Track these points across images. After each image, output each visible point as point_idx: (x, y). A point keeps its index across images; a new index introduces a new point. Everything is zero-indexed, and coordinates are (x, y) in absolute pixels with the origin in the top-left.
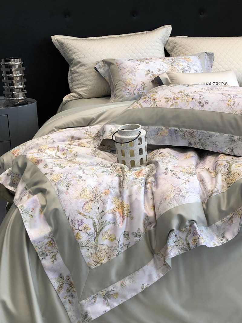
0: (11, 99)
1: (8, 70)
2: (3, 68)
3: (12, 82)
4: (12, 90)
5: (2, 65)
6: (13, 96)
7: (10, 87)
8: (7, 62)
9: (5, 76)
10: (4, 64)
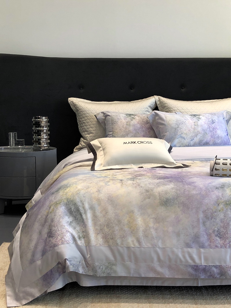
0: (38, 146)
3: (40, 133)
6: (40, 143)
7: (38, 137)
8: (37, 119)
9: (35, 129)
10: (35, 121)
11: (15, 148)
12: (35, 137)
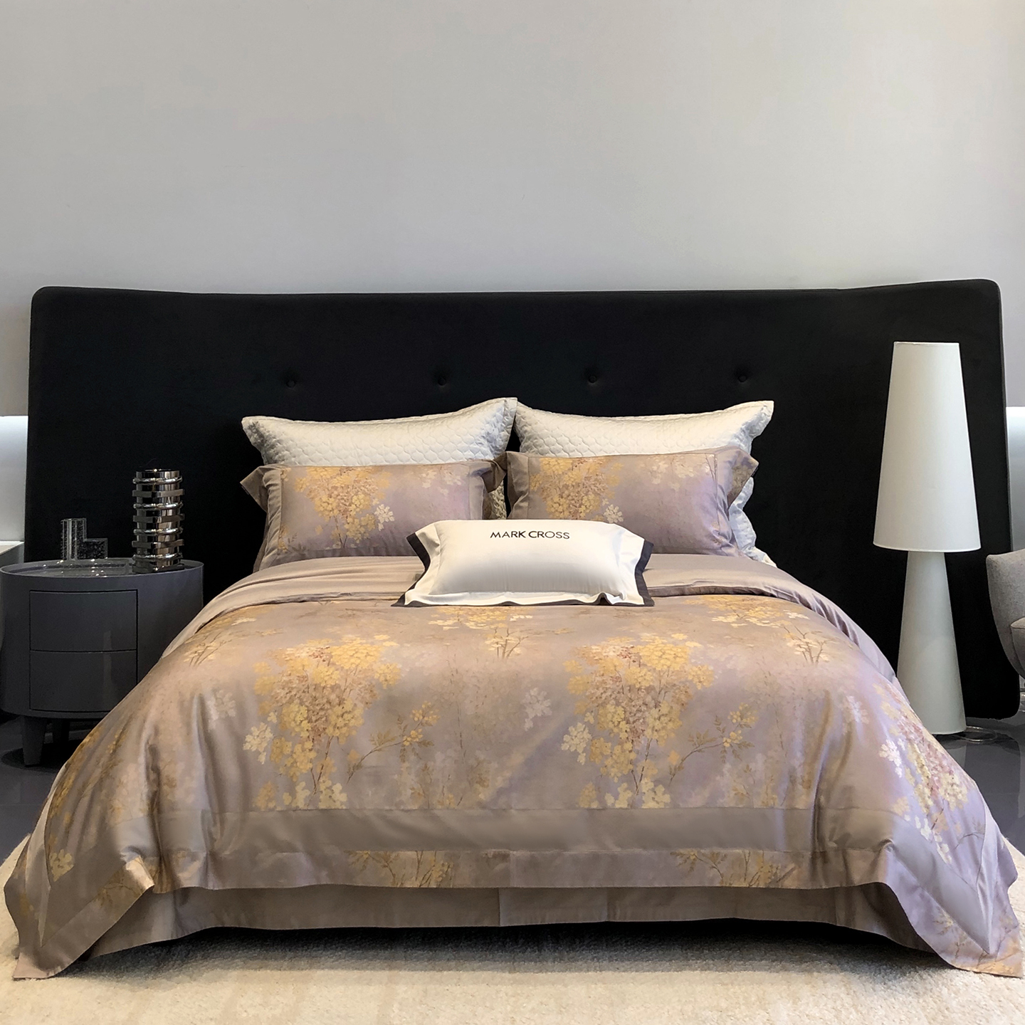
0: (148, 557)
1: (148, 494)
2: (137, 492)
3: (155, 520)
4: (152, 538)
5: (135, 485)
6: (153, 550)
7: (148, 531)
8: (147, 477)
9: (140, 508)
10: (140, 482)
11: (80, 566)
12: (140, 531)
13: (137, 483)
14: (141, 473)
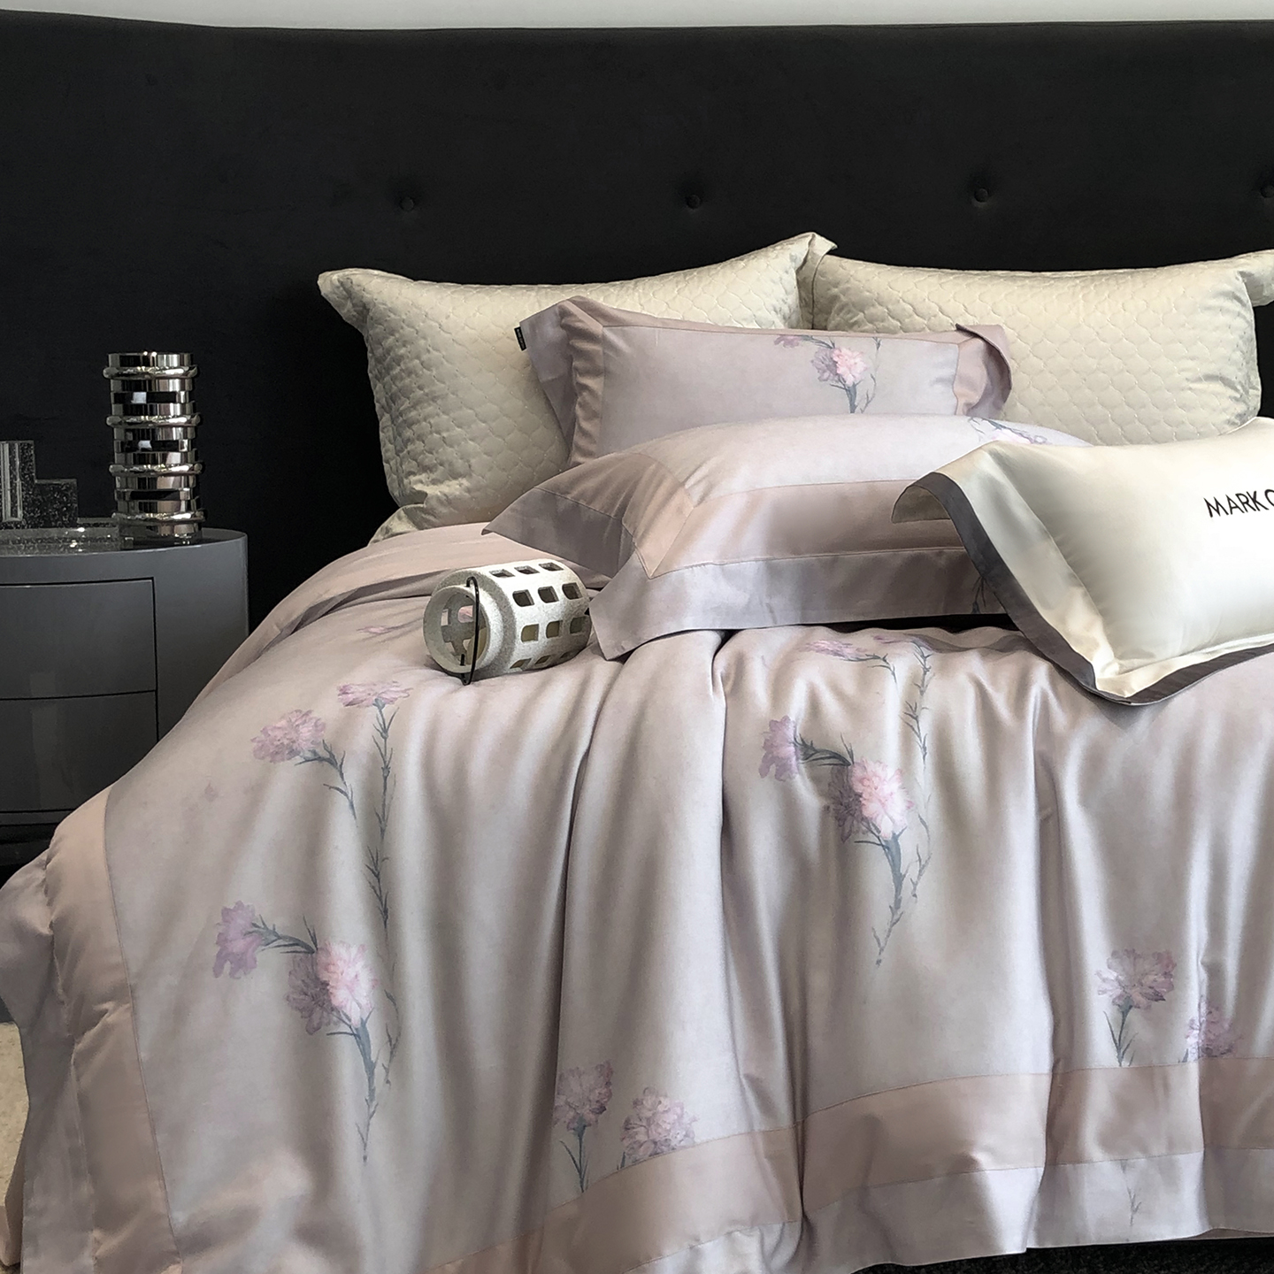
5: (109, 380)
7: (137, 468)
8: (130, 365)
10: (118, 375)
12: (121, 467)
13: (112, 377)
14: (117, 356)
